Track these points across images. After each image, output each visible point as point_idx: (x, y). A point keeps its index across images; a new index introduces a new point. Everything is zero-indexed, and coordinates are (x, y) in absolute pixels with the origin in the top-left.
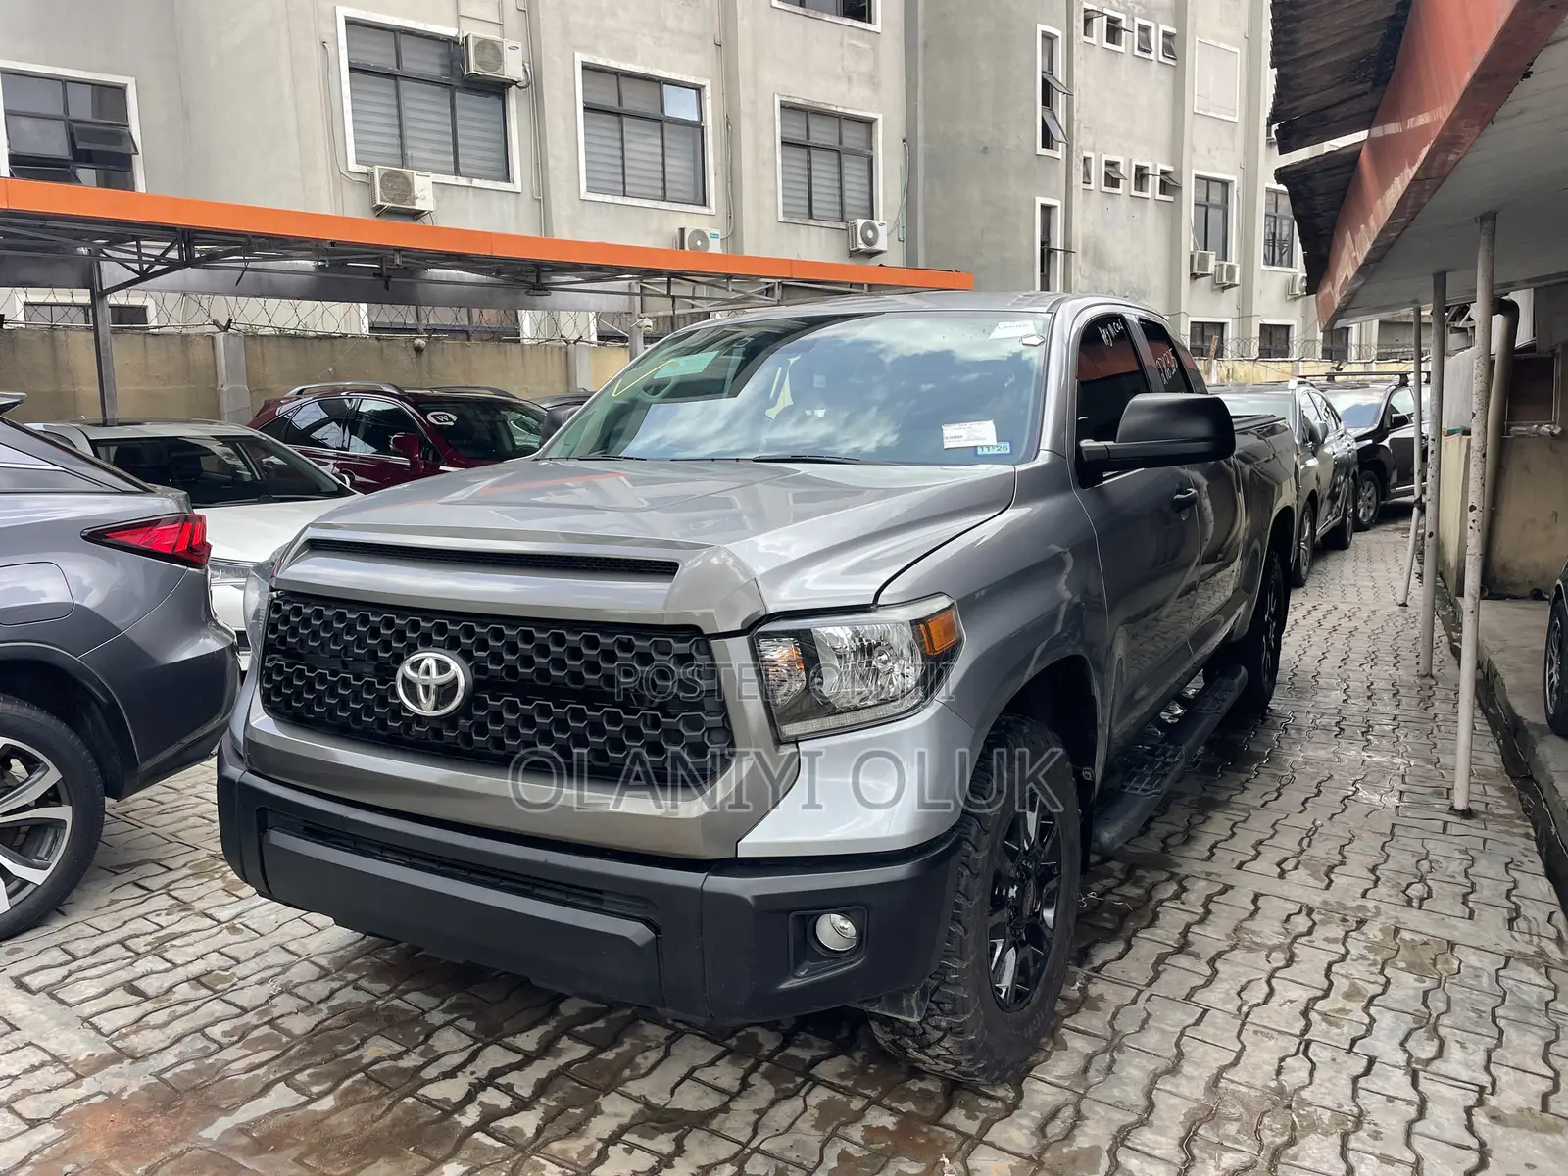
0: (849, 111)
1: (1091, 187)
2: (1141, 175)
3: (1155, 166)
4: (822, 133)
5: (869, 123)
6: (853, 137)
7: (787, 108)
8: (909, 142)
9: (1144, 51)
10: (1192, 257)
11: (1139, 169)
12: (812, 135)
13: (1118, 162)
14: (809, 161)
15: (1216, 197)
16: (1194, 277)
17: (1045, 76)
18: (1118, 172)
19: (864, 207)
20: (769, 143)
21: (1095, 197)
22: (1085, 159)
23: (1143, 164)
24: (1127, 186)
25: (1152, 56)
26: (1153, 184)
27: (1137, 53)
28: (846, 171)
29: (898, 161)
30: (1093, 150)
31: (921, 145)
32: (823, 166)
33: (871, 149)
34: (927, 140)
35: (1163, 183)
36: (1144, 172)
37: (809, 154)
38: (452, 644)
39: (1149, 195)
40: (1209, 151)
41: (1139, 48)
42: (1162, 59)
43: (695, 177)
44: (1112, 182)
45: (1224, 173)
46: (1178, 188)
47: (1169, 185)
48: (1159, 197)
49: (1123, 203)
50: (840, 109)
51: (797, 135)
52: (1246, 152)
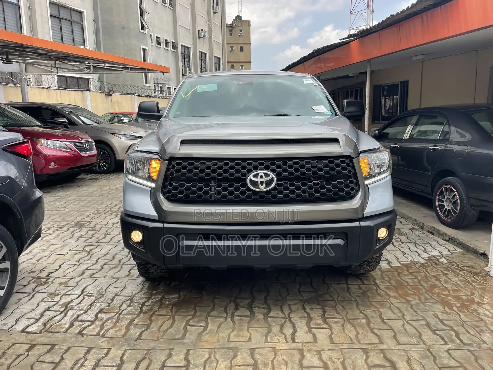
0: (74, 8)
1: (153, 44)
2: (166, 43)
3: (170, 40)
4: (64, 14)
5: (81, 13)
6: (75, 17)
7: (51, 3)
8: (95, 21)
9: (164, 3)
10: (182, 69)
11: (166, 40)
12: (61, 14)
13: (160, 38)
14: (61, 24)
15: (186, 52)
16: (183, 75)
17: (141, 6)
18: (160, 40)
19: (82, 42)
20: (45, 15)
21: (154, 47)
22: (151, 35)
23: (167, 39)
24: (163, 45)
25: (167, 5)
26: (170, 45)
27: (162, 3)
28: (74, 29)
29: (92, 27)
30: (153, 32)
31: (100, 23)
32: (66, 27)
33: (83, 22)
34: (102, 22)
35: (172, 45)
36: (167, 41)
37: (60, 21)
38: (267, 168)
39: (169, 49)
40: (184, 37)
41: (163, 2)
42: (169, 7)
43: (17, 24)
44: (159, 43)
45: (187, 44)
46: (177, 48)
47: (174, 46)
48: (172, 50)
49: (162, 51)
50: (71, 6)
51: (56, 13)
52: (193, 39)
